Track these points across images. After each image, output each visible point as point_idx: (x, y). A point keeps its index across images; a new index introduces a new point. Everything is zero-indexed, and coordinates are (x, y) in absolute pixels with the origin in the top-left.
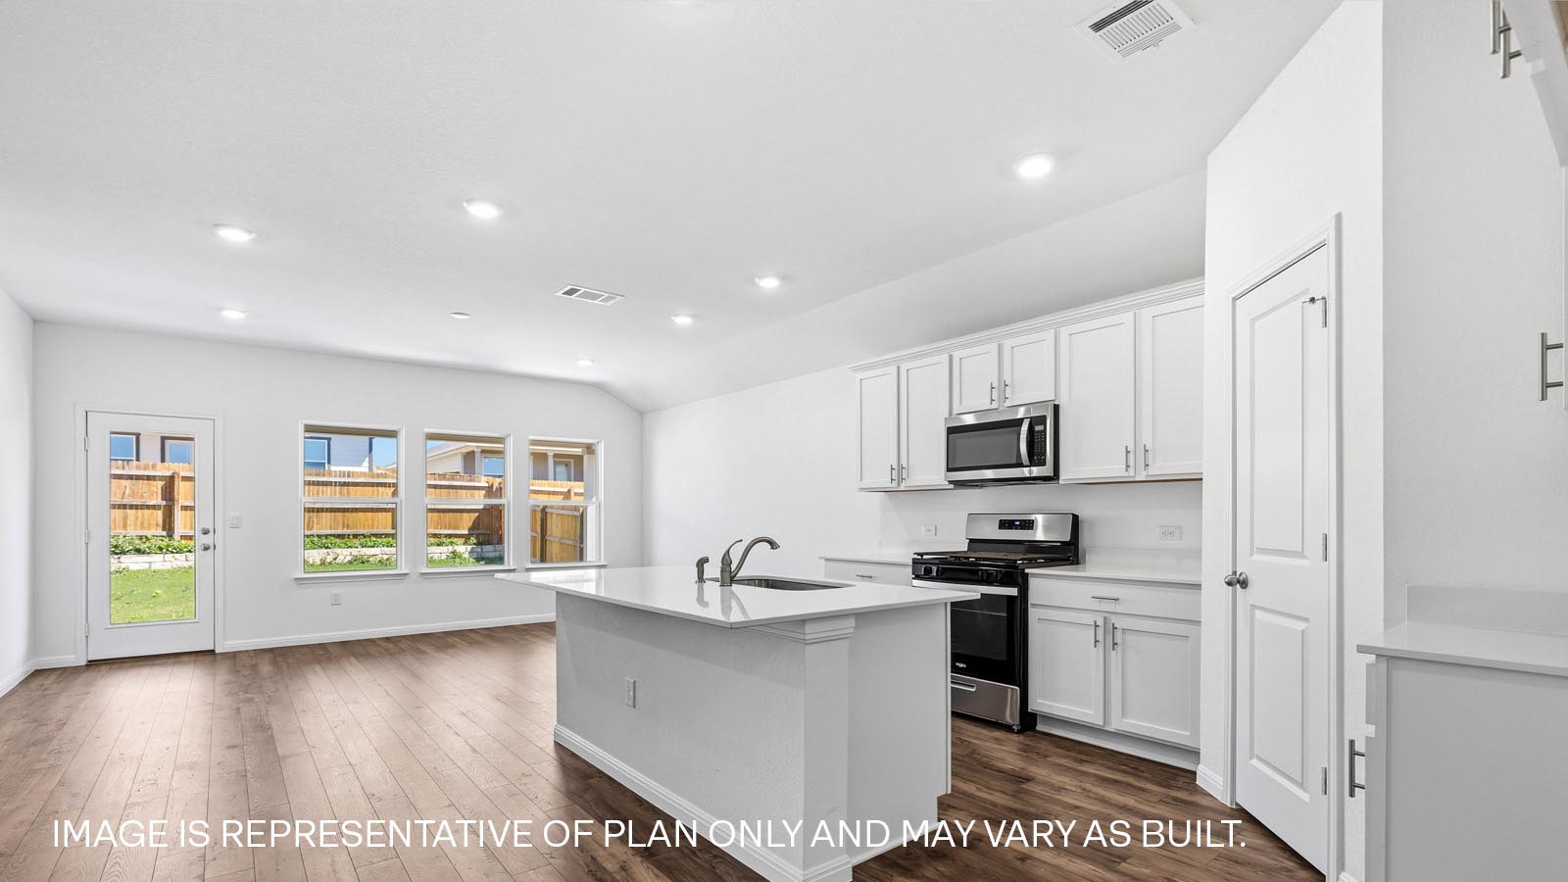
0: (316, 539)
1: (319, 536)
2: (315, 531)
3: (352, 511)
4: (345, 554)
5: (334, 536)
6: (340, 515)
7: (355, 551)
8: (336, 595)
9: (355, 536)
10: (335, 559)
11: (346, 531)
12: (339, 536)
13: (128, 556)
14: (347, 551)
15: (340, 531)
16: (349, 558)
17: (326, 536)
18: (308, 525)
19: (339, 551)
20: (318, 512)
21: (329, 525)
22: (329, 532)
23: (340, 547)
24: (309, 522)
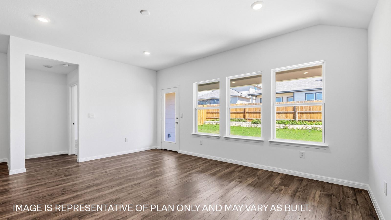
0: (301, 122)
1: (303, 121)
2: (302, 119)
3: (314, 113)
4: (309, 127)
5: (307, 121)
6: (309, 115)
7: (312, 126)
8: (201, 141)
9: (314, 121)
10: (306, 128)
11: (311, 120)
12: (309, 121)
13: (259, 124)
14: (310, 126)
15: (309, 119)
16: (311, 128)
17: (305, 121)
18: (300, 118)
19: (307, 125)
20: (303, 114)
21: (306, 117)
22: (306, 119)
23: (308, 124)
24: (300, 116)
